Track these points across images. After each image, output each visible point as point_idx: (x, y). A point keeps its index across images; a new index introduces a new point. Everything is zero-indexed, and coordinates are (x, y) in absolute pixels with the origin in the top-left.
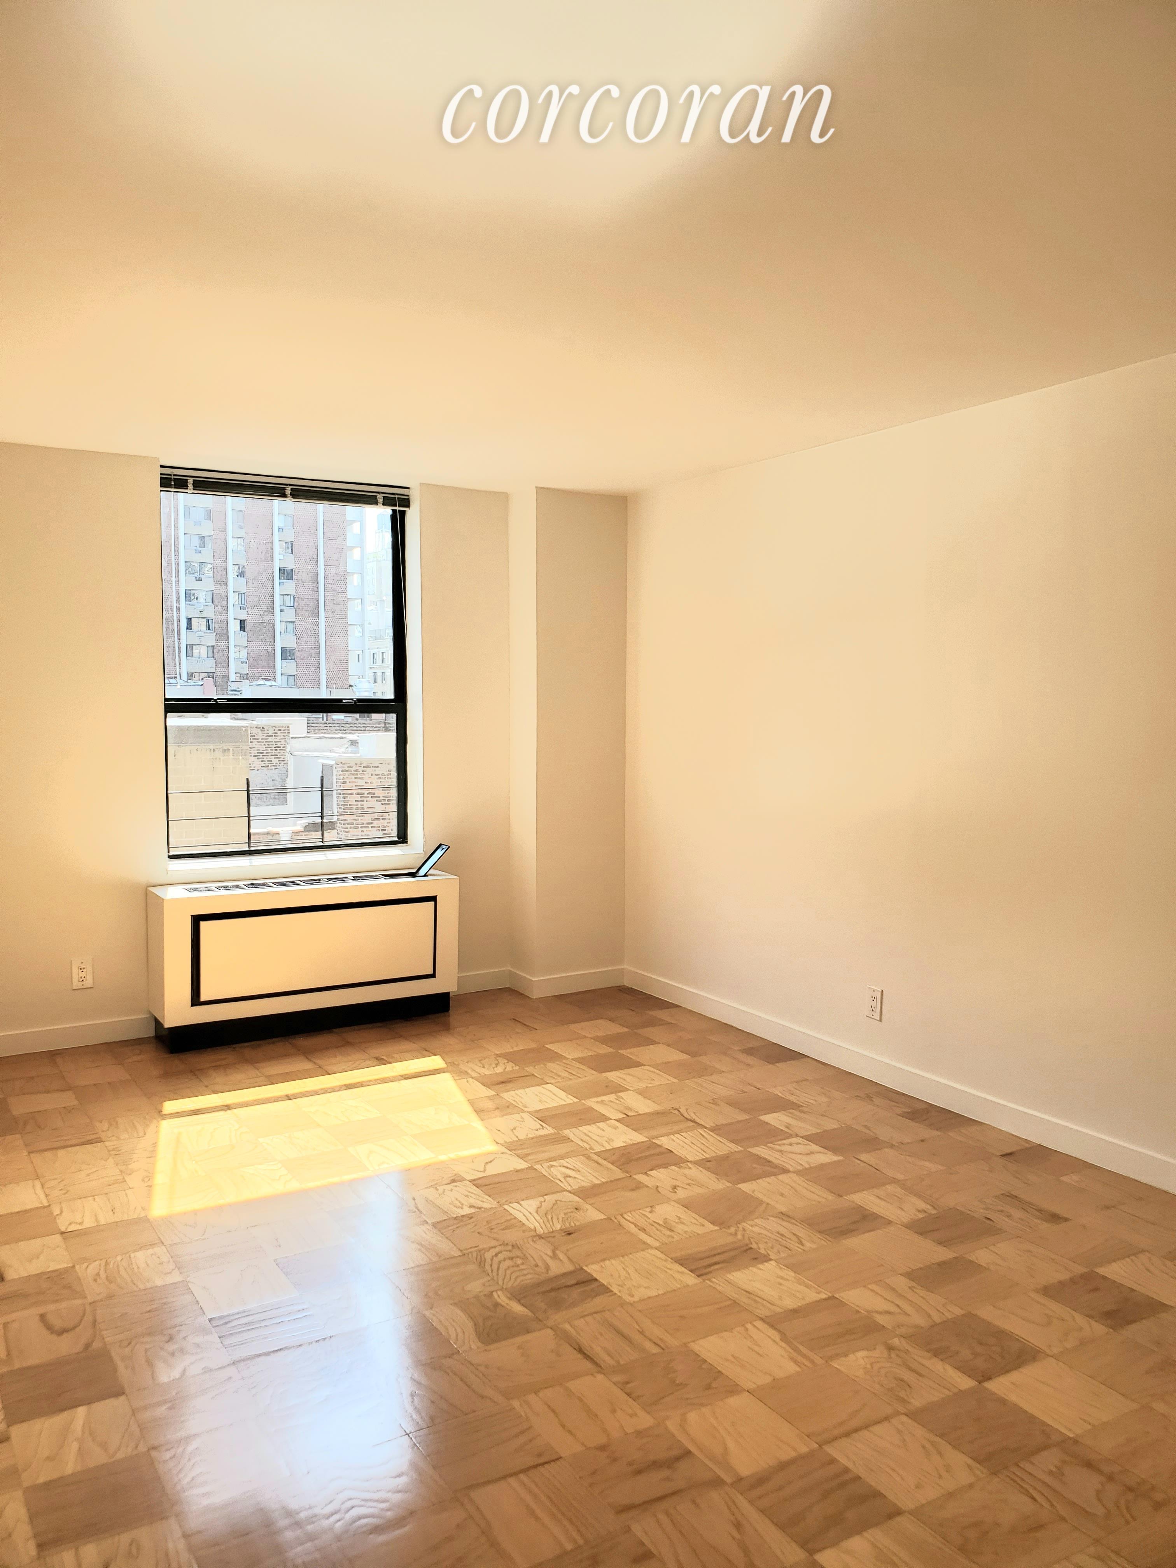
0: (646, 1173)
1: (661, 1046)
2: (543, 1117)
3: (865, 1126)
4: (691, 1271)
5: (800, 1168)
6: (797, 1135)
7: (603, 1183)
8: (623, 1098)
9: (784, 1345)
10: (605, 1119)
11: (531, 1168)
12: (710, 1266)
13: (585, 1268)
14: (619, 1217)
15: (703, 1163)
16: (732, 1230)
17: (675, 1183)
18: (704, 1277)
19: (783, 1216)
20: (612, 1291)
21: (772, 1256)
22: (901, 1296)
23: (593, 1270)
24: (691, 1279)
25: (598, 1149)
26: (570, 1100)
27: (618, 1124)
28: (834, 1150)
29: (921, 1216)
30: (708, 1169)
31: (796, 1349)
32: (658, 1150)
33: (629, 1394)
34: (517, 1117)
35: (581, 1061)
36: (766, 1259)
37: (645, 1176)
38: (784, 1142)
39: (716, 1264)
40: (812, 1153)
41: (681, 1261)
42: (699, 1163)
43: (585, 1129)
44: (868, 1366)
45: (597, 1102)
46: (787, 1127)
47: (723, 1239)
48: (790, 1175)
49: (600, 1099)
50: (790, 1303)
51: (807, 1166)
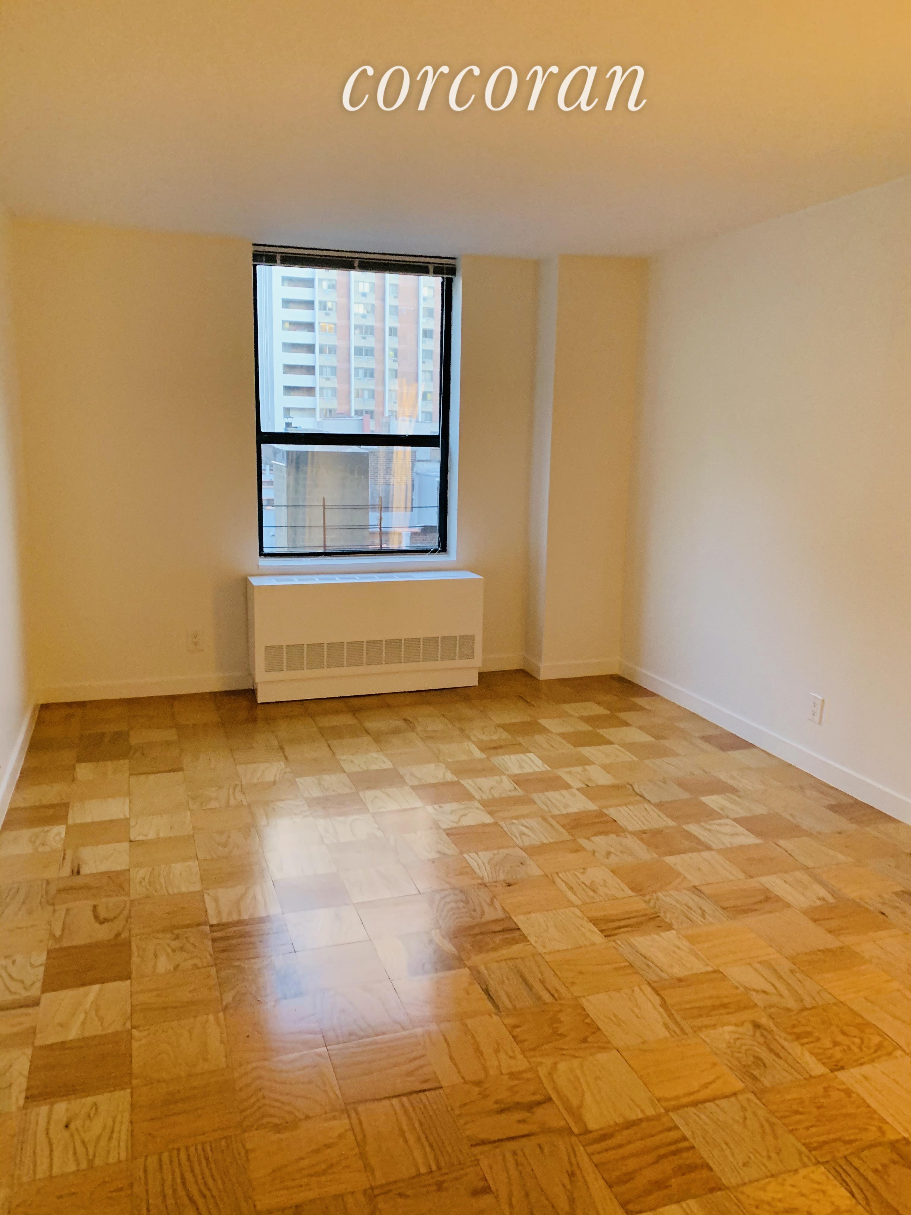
0: (588, 839)
1: (634, 729)
2: (519, 781)
3: (791, 815)
4: (601, 931)
5: (722, 847)
6: (728, 817)
7: (551, 843)
8: (588, 771)
9: (661, 1010)
10: (567, 786)
11: (496, 824)
12: (616, 928)
13: (513, 918)
14: (555, 876)
15: (640, 834)
16: (647, 898)
17: (612, 850)
18: (610, 938)
19: (696, 889)
20: (528, 941)
21: (675, 926)
22: (780, 977)
23: (520, 920)
24: (598, 938)
25: (556, 812)
26: (544, 768)
27: (577, 792)
28: (758, 834)
29: (819, 903)
30: (642, 840)
31: (671, 1016)
32: (604, 819)
33: (514, 1037)
34: (497, 778)
35: (563, 736)
36: (670, 927)
37: (586, 841)
38: (714, 822)
39: (624, 927)
40: (737, 834)
41: (594, 921)
42: (635, 834)
43: (550, 794)
44: (732, 1041)
45: (566, 772)
46: (722, 809)
47: (638, 905)
48: (713, 853)
49: (568, 769)
50: (678, 972)
51: (729, 846)
